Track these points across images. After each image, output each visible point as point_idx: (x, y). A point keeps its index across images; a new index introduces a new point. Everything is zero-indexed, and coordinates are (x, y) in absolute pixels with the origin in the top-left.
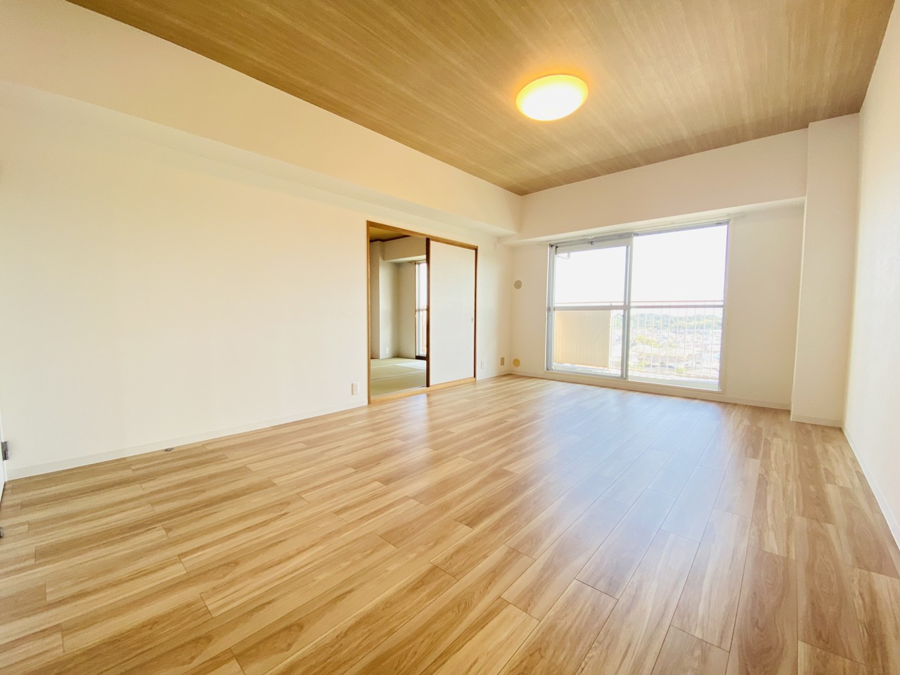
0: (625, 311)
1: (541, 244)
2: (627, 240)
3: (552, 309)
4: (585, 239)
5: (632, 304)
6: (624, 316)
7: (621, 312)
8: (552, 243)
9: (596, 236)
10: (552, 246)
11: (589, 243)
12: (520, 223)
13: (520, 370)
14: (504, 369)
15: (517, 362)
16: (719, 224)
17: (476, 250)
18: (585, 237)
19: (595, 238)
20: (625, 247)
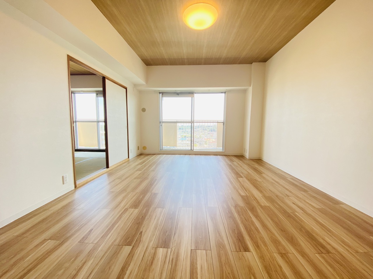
0: (192, 124)
1: (155, 91)
2: (192, 95)
3: (162, 122)
4: (176, 92)
5: (195, 121)
6: (191, 126)
7: (190, 124)
8: (161, 92)
9: (181, 91)
10: (160, 93)
11: (177, 94)
12: (147, 79)
13: (146, 151)
14: (139, 152)
15: (144, 148)
16: (222, 93)
17: (126, 89)
18: (176, 91)
19: (181, 92)
20: (191, 98)
